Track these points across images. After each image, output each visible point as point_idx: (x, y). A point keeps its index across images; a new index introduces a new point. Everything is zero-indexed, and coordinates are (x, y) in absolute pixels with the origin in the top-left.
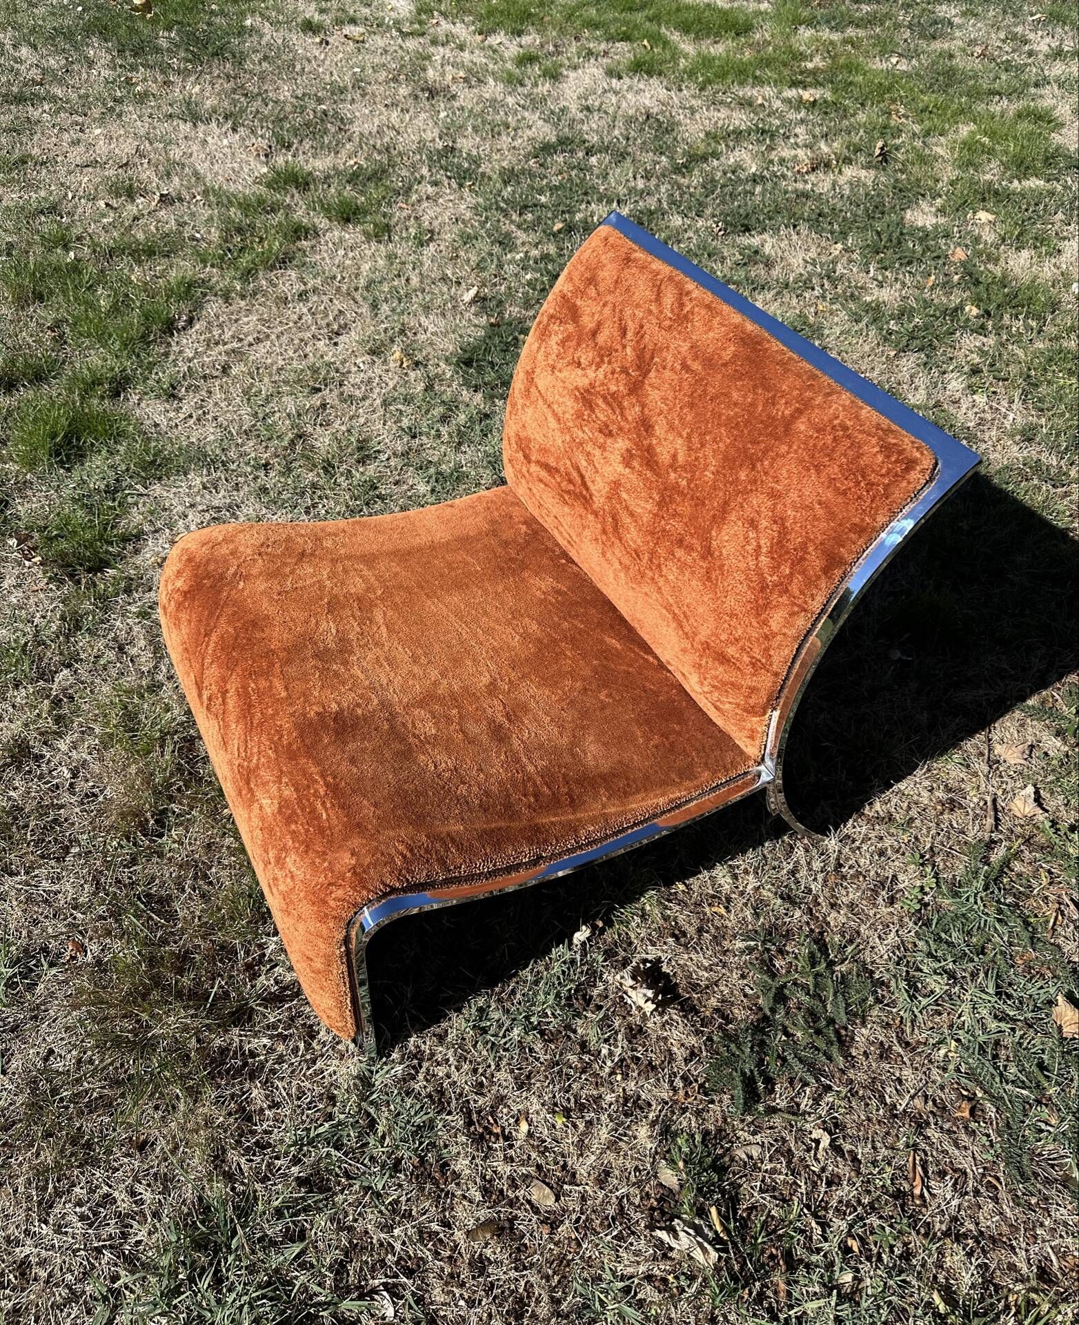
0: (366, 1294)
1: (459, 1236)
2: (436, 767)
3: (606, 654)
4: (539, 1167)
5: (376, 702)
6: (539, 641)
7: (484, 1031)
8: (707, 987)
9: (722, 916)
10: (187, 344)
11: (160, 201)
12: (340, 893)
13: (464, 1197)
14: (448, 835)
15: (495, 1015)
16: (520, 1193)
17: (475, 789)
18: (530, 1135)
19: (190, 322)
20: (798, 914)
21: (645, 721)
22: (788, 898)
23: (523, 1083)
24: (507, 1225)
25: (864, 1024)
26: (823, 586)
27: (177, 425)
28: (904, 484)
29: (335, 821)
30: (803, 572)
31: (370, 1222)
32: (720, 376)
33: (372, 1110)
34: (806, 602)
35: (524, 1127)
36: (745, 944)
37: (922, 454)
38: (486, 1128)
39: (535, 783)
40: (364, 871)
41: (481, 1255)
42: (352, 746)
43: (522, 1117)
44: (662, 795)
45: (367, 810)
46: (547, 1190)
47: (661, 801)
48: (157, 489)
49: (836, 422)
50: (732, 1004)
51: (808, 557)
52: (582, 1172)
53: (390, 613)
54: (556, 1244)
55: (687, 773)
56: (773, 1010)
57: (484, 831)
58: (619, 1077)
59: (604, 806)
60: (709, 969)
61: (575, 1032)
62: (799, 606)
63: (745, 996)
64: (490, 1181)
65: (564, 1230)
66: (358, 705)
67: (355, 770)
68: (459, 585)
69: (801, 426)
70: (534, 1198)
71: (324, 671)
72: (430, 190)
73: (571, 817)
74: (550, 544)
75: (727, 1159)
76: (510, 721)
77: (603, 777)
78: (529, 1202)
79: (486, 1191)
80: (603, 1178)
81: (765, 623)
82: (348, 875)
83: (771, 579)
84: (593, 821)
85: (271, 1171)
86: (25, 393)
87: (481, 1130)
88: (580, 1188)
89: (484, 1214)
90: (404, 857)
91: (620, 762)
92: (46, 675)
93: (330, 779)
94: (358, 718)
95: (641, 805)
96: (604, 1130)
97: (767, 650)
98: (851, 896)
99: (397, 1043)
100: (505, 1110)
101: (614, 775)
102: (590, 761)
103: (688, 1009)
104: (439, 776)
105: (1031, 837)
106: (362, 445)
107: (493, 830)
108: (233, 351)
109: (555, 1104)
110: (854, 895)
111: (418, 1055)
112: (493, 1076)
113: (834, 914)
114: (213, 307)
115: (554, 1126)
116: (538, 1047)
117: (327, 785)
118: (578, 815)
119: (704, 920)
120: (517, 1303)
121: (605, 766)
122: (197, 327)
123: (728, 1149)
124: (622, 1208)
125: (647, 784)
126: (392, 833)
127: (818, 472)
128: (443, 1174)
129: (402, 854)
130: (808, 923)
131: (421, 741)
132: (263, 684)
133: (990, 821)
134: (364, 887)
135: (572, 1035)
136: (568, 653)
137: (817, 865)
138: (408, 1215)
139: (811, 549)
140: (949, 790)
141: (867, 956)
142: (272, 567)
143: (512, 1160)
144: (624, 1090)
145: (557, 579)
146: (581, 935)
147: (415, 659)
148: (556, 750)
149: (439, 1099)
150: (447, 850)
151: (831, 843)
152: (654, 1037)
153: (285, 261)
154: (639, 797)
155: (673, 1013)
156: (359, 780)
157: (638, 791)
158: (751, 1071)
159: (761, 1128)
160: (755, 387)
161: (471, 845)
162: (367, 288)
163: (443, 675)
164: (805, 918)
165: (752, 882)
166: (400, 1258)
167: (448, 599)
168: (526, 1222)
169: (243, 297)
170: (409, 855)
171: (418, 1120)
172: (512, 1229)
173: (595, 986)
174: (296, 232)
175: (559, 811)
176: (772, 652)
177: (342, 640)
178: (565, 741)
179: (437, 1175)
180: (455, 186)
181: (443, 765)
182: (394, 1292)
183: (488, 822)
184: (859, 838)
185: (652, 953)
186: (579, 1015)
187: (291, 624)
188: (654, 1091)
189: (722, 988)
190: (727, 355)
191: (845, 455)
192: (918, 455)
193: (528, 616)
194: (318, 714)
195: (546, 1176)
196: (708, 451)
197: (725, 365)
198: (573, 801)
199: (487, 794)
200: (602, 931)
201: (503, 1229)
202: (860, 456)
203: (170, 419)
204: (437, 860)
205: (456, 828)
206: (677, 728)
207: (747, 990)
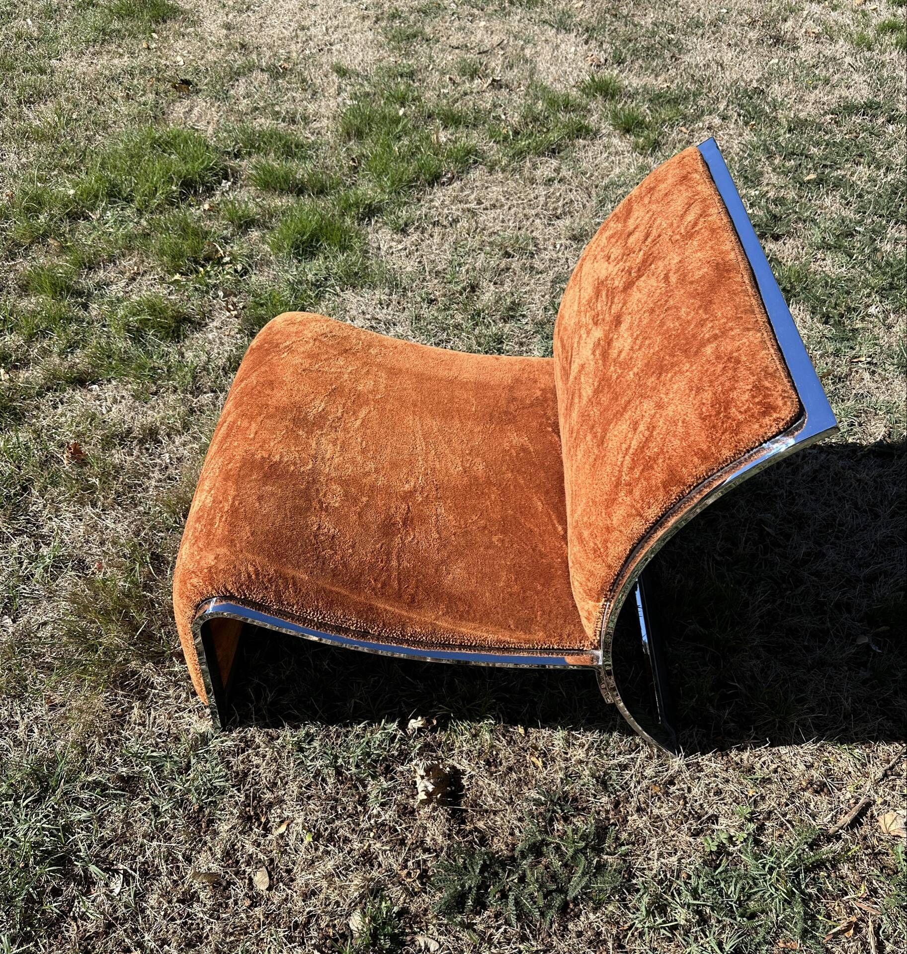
0: (110, 870)
1: (190, 872)
2: (319, 528)
3: (526, 510)
4: (272, 861)
5: (310, 466)
6: (476, 478)
7: (301, 750)
8: (486, 811)
9: (537, 768)
10: (440, 195)
11: (492, 84)
12: (195, 581)
13: (210, 849)
14: (293, 578)
15: (316, 744)
16: (249, 870)
17: (338, 557)
18: (282, 836)
19: (451, 181)
20: (605, 799)
21: (517, 571)
22: (603, 783)
23: (302, 799)
24: (224, 884)
25: (595, 910)
26: (661, 497)
27: (392, 253)
28: (756, 426)
29: (219, 531)
30: (647, 479)
31: (143, 827)
32: (682, 291)
33: (193, 761)
34: (643, 508)
35: (283, 829)
36: (538, 796)
37: (785, 404)
38: (256, 814)
39: (389, 576)
40: (216, 573)
41: (196, 892)
42: (269, 488)
43: (287, 822)
44: (493, 633)
45: (245, 533)
46: (267, 879)
47: (490, 637)
48: (349, 294)
49: (735, 354)
50: (497, 834)
51: (656, 467)
52: (300, 882)
53: (373, 413)
54: (247, 917)
55: (526, 624)
56: (523, 856)
57: (324, 590)
58: (372, 834)
59: (437, 619)
60: (496, 799)
61: (365, 786)
62: (636, 510)
63: (512, 834)
64: (235, 850)
65: (258, 911)
66: (295, 464)
67: (257, 504)
68: (447, 415)
69: (709, 350)
70: (256, 879)
71: (290, 432)
72: (717, 121)
73: (405, 614)
74: (549, 413)
75: (408, 938)
76: (404, 524)
77: (450, 597)
78: (251, 879)
79: (227, 854)
80: (309, 894)
81: (609, 515)
82: (206, 571)
83: (625, 478)
84: (423, 624)
85: (110, 763)
86: (306, 201)
87: (252, 813)
88: (289, 892)
89: (215, 867)
90: (249, 576)
91: (472, 592)
92: (197, 391)
93: (237, 503)
94: (287, 472)
95: (470, 631)
96: (332, 863)
97: (606, 541)
98: (662, 810)
99: (240, 726)
100: (279, 811)
101: (460, 599)
102: (448, 580)
103: (458, 817)
104: (316, 536)
105: (880, 853)
106: (514, 306)
107: (331, 592)
108: (469, 210)
109: (314, 827)
110: (665, 811)
111: (248, 743)
112: (287, 783)
113: (635, 817)
114: (476, 174)
115: (302, 840)
116: (330, 781)
117: (232, 505)
118: (411, 615)
119: (521, 764)
120: (196, 936)
121: (459, 589)
122: (455, 185)
123: (415, 933)
124: (309, 922)
125: (485, 618)
126: (250, 556)
127: (698, 392)
128: (208, 826)
129: (249, 574)
130: (607, 812)
131: (321, 507)
132: (245, 424)
133: (845, 819)
134: (211, 584)
135: (361, 788)
136: (493, 496)
137: (649, 772)
138: (168, 838)
139: (660, 461)
140: (828, 773)
141: (639, 862)
142: (316, 351)
143: (259, 845)
144: (370, 845)
145: (531, 440)
146: (415, 724)
147: (363, 451)
148: (425, 561)
149: (241, 778)
150: (287, 588)
151: (677, 762)
152: (419, 822)
153: (554, 151)
154: (473, 625)
155: (442, 813)
156: (255, 512)
157: (473, 620)
158: (470, 888)
159: (450, 933)
160: (700, 307)
161: (307, 594)
162: (606, 188)
163: (377, 471)
164: (609, 807)
165: (581, 754)
166: (146, 862)
167: (428, 421)
168: (239, 890)
169: (504, 171)
170: (253, 577)
171: (217, 783)
172: (226, 888)
173: (402, 764)
174: (578, 131)
175: (396, 604)
176: (609, 545)
177: (322, 416)
178: (437, 557)
179: (204, 825)
180: (741, 123)
181: (326, 530)
182: (127, 879)
183: (332, 584)
184: (708, 771)
185: (464, 765)
186: (374, 777)
187: (294, 393)
188: (389, 860)
189: (498, 819)
190: (698, 274)
191: (722, 384)
192: (780, 402)
193: (483, 458)
194: (263, 458)
195: (273, 869)
196: (640, 354)
197: (691, 283)
198: (413, 601)
199: (345, 565)
200: (434, 730)
201: (219, 885)
202: (733, 389)
203: (391, 247)
204: (275, 591)
205: (302, 576)
206: (539, 588)
207: (517, 831)
